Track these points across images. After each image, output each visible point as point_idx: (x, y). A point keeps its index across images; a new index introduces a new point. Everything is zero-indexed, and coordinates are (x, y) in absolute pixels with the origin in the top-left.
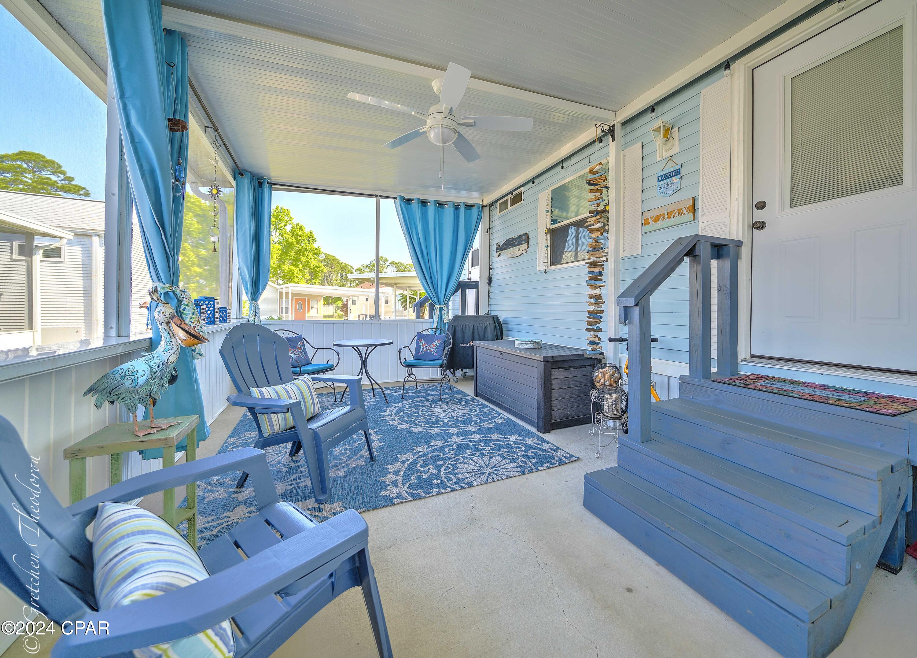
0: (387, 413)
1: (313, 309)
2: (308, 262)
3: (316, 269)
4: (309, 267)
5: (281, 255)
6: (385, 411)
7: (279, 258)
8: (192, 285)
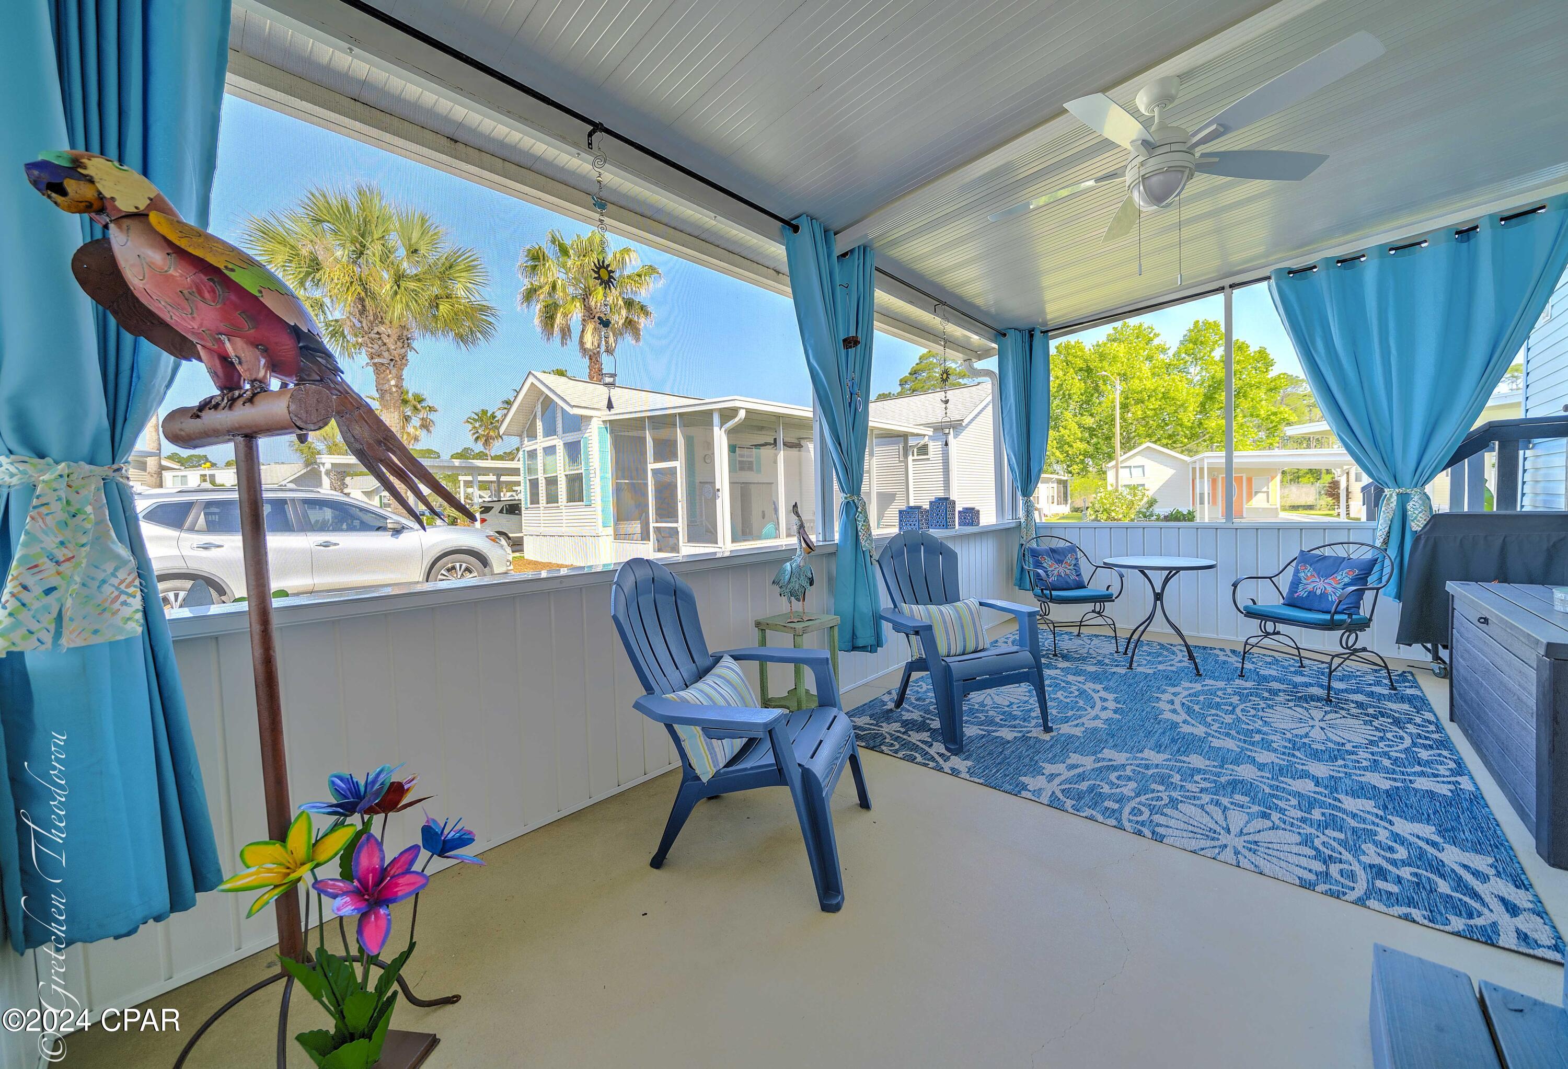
0: (1166, 697)
1: (1259, 494)
2: (1254, 407)
3: (1272, 417)
4: (1258, 416)
5: (1203, 405)
6: (1164, 692)
7: (1199, 409)
8: (1075, 467)
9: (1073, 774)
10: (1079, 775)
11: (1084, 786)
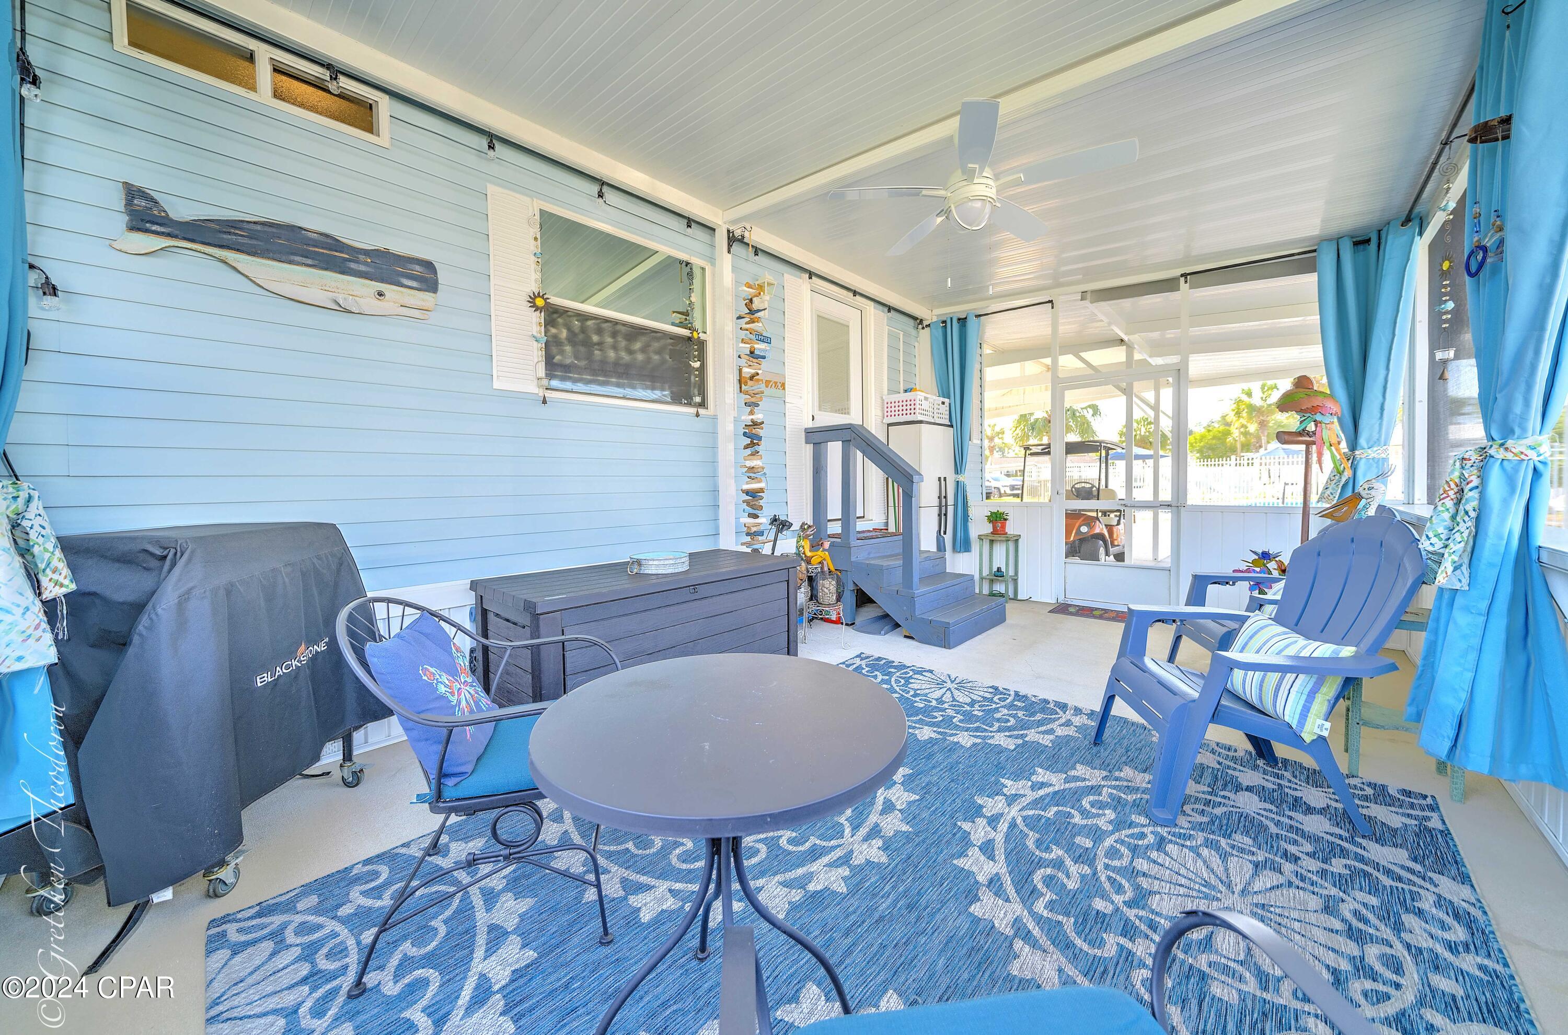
9: (1048, 726)
10: (1042, 725)
11: (1039, 717)
